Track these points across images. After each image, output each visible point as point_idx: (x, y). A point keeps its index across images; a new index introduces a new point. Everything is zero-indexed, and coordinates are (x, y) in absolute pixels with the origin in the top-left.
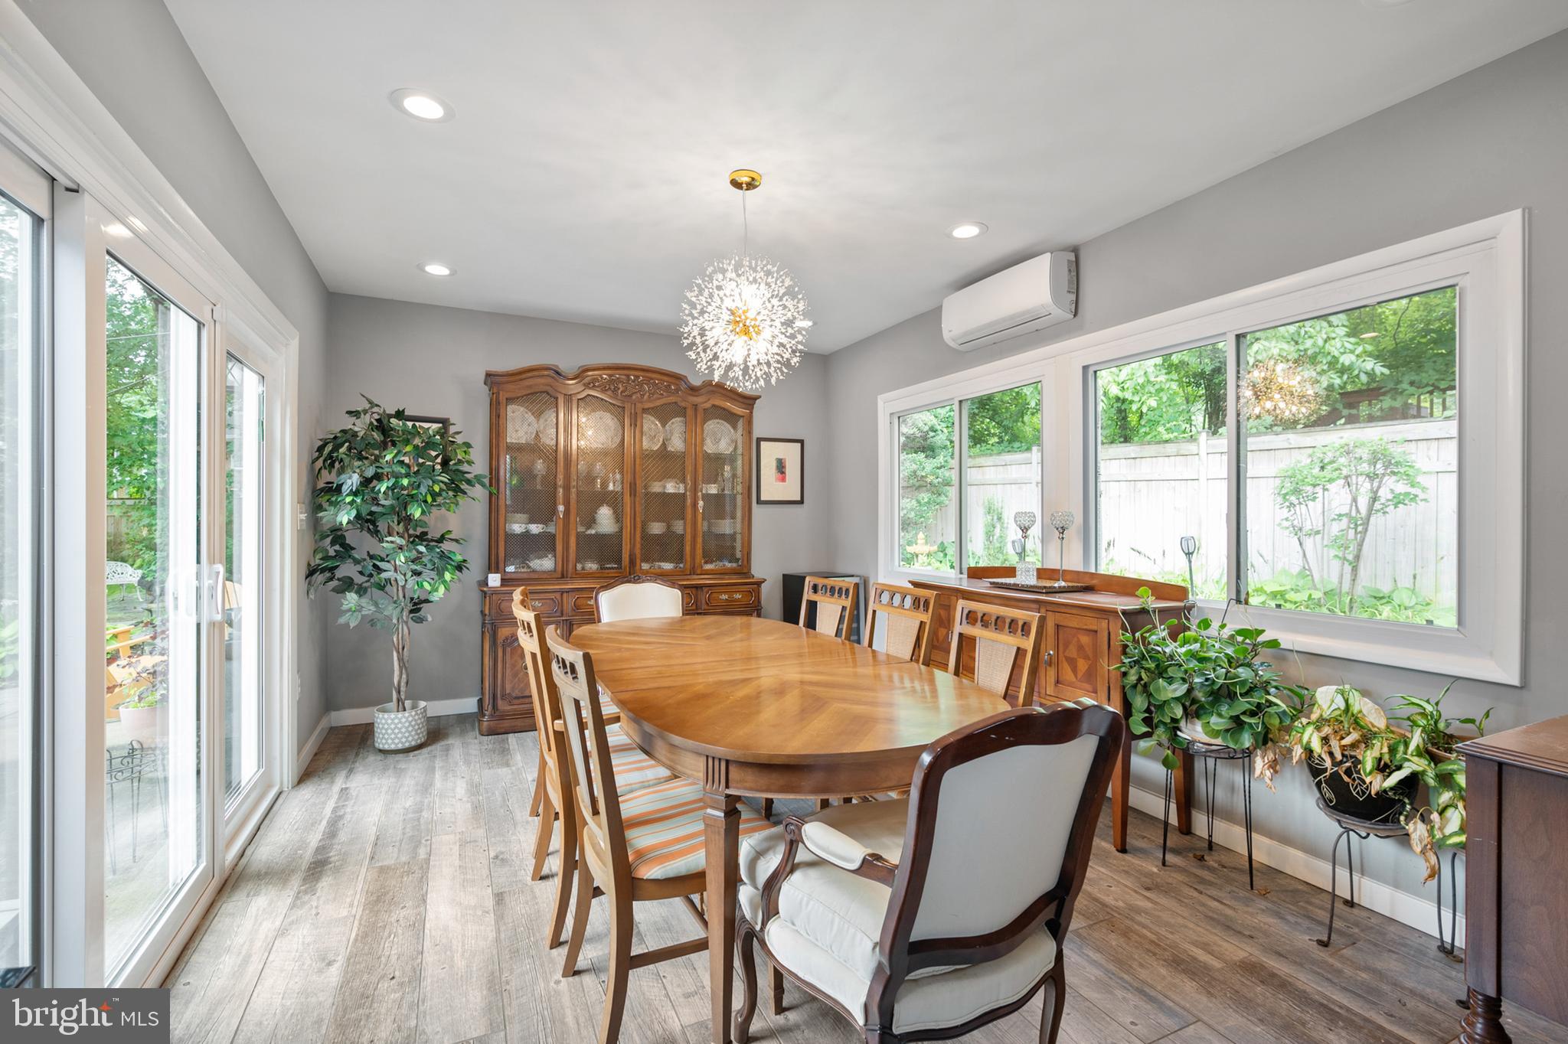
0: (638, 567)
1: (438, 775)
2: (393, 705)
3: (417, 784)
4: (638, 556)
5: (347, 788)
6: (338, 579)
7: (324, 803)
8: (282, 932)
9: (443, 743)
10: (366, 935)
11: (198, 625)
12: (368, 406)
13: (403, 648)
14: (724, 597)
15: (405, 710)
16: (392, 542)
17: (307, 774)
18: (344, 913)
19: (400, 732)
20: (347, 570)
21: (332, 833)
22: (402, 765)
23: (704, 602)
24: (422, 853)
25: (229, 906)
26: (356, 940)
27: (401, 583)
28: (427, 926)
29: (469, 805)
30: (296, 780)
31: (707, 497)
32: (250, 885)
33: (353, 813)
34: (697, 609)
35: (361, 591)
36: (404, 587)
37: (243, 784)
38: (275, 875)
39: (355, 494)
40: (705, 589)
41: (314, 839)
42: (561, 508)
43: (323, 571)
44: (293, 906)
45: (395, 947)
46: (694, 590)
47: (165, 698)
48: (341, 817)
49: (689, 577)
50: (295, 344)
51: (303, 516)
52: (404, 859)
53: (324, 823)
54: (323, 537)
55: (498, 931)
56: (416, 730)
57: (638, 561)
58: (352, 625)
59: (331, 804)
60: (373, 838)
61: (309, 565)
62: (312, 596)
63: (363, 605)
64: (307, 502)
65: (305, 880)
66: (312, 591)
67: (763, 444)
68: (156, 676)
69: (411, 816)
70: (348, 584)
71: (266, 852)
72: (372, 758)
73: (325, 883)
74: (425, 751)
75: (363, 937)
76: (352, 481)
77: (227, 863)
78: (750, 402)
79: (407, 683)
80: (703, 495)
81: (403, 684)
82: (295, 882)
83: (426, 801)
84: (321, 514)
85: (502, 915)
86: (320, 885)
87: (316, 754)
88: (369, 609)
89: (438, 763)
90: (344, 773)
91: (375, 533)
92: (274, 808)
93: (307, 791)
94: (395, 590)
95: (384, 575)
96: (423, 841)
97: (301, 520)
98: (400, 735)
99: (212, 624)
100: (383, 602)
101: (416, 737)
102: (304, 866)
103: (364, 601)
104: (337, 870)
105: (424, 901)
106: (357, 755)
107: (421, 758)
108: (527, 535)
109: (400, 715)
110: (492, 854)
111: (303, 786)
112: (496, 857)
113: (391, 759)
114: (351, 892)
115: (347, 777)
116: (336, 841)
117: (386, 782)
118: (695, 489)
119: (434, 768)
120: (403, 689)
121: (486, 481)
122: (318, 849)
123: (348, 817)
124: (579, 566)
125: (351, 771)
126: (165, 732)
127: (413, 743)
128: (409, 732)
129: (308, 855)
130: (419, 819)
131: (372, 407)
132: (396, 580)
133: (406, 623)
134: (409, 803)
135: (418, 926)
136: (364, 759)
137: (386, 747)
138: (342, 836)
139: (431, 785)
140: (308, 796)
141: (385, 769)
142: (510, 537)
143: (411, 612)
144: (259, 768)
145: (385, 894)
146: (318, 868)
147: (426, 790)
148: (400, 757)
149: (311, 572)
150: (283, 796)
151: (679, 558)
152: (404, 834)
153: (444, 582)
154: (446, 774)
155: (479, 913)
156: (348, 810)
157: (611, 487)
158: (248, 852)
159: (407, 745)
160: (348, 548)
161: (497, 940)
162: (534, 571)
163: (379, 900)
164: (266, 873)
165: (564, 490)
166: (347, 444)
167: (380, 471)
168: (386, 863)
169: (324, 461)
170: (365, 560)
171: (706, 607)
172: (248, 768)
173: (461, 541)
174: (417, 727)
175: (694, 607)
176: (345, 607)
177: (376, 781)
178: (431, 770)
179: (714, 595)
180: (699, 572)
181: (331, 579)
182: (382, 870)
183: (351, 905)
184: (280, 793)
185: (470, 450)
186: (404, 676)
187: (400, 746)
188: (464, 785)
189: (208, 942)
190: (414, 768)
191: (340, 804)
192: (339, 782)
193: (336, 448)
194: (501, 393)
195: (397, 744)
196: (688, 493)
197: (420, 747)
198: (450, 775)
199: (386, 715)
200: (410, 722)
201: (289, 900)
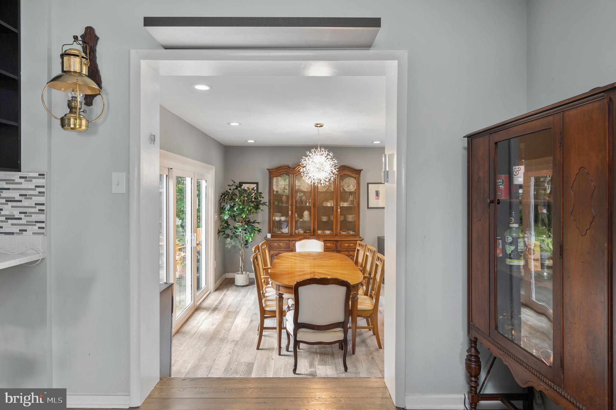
0: (316, 233)
1: (249, 293)
2: (240, 272)
3: (243, 295)
4: (316, 229)
5: (226, 294)
6: (226, 234)
7: (220, 296)
8: (206, 319)
9: (253, 286)
10: (222, 322)
11: (191, 247)
12: (233, 183)
13: (243, 256)
14: (347, 245)
15: (243, 274)
16: (238, 224)
17: (218, 289)
18: (219, 318)
19: (241, 280)
20: (228, 231)
21: (220, 303)
22: (241, 290)
23: (339, 246)
24: (238, 310)
25: (197, 313)
26: (220, 322)
27: (242, 236)
28: (235, 323)
29: (253, 302)
30: (214, 290)
31: (342, 208)
32: (201, 310)
33: (226, 299)
34: (336, 248)
35: (232, 238)
36: (242, 237)
37: (202, 288)
38: (206, 309)
39: (229, 211)
40: (339, 242)
41: (216, 303)
42: (290, 212)
43: (222, 232)
44: (209, 315)
45: (227, 325)
46: (335, 242)
47: (185, 265)
48: (223, 300)
49: (334, 237)
50: (214, 170)
51: (216, 217)
52: (234, 310)
53: (219, 300)
54: (223, 221)
55: (248, 326)
56: (246, 281)
57: (316, 230)
58: (229, 248)
59: (221, 297)
60: (229, 305)
61: (219, 230)
62: (219, 239)
63: (232, 242)
64: (218, 212)
65: (212, 311)
66: (219, 237)
67: (370, 186)
68: (184, 258)
69: (238, 302)
70: (228, 236)
71: (205, 304)
72: (234, 287)
73: (216, 312)
74: (248, 287)
75: (221, 322)
76: (228, 207)
77: (197, 305)
78: (359, 172)
79: (244, 266)
80: (340, 207)
81: (242, 266)
82: (210, 311)
83: (243, 299)
84: (221, 215)
85: (251, 324)
86: (215, 312)
87: (220, 285)
88: (233, 243)
89: (250, 291)
90: (226, 290)
91: (235, 220)
92: (209, 296)
93: (217, 293)
94: (240, 238)
95: (237, 234)
96: (239, 307)
97: (216, 218)
98: (241, 281)
99: (194, 247)
100: (237, 241)
101: (246, 283)
102: (213, 308)
103: (232, 241)
104: (219, 310)
105: (235, 319)
106: (230, 286)
107: (246, 289)
108: (280, 221)
109: (241, 275)
110: (254, 312)
111: (216, 292)
112: (255, 313)
113: (239, 288)
114: (221, 314)
115: (226, 291)
116: (220, 304)
117: (235, 293)
118: (337, 205)
119: (248, 291)
120: (242, 268)
121: (267, 204)
122: (216, 305)
123: (224, 300)
124: (297, 231)
125: (228, 290)
126: (185, 274)
127: (245, 284)
128: (244, 281)
129: (214, 306)
130: (240, 303)
131: (234, 184)
132: (240, 235)
133: (243, 248)
134: (239, 299)
135: (232, 323)
136: (232, 287)
137: (238, 285)
138: (222, 304)
139: (246, 295)
140: (217, 294)
141: (236, 290)
142: (274, 222)
143: (245, 245)
144: (206, 285)
145: (227, 316)
146: (215, 309)
147: (245, 296)
148: (241, 288)
149: (219, 232)
150: (211, 293)
151: (331, 229)
152: (236, 305)
153: (251, 237)
154: (251, 293)
155: (246, 322)
156: (225, 298)
157: (308, 205)
158: (202, 304)
159: (243, 285)
160: (228, 225)
161: (248, 328)
162: (283, 233)
163: (226, 316)
164: (205, 308)
165: (291, 206)
166: (227, 196)
167: (235, 203)
168: (230, 310)
169: (222, 200)
170: (232, 229)
171: (339, 248)
172: (203, 284)
173: (260, 223)
174: (246, 280)
175: (335, 248)
176: (227, 243)
177: (233, 293)
178: (248, 292)
179: (342, 244)
180: (339, 235)
181: (224, 234)
182: (229, 312)
183: (220, 317)
184: (210, 293)
185: (262, 194)
186: (243, 264)
187: (241, 285)
188: (254, 297)
189: (193, 318)
190: (244, 290)
191: (223, 297)
192: (224, 292)
193: (225, 196)
194: (271, 175)
195: (240, 284)
196: (335, 206)
197: (247, 286)
198: (252, 294)
199: (238, 275)
200: (244, 278)
201: (208, 314)
